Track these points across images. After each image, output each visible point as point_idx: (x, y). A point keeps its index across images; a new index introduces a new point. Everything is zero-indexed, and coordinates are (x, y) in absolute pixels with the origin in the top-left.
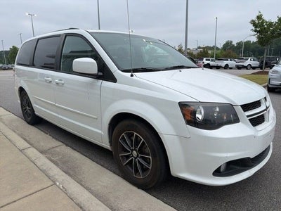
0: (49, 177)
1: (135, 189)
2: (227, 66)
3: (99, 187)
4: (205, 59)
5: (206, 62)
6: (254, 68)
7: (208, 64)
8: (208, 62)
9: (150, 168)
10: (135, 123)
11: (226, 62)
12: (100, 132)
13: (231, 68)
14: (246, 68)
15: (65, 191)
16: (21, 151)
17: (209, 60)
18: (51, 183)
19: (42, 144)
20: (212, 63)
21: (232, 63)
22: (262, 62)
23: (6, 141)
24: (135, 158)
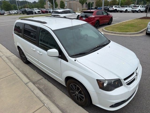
0: (41, 101)
1: (77, 105)
2: (127, 10)
3: (62, 104)
4: (114, 6)
5: (115, 8)
6: (142, 12)
7: (116, 9)
8: (116, 8)
9: (84, 100)
10: (77, 82)
11: (126, 8)
12: (61, 79)
13: (129, 12)
14: (137, 12)
15: (49, 109)
16: (26, 84)
17: (116, 7)
18: (43, 105)
19: (34, 77)
20: (118, 9)
21: (129, 9)
22: (147, 8)
23: (18, 78)
24: (77, 94)
